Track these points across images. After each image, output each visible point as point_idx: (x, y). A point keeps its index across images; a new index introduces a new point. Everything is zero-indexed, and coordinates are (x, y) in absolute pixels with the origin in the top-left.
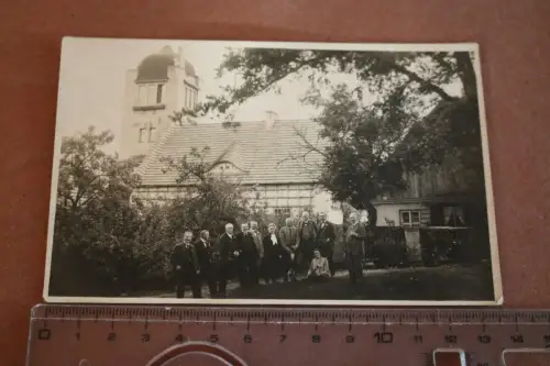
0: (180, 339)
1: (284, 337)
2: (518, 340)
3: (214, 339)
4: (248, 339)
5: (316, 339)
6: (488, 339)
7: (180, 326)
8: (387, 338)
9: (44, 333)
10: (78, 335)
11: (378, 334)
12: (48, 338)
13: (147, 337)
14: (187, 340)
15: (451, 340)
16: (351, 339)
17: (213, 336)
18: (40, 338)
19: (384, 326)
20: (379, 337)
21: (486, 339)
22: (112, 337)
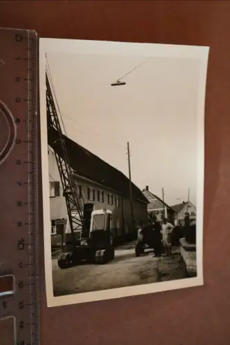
0: (18, 121)
1: (20, 184)
2: (21, 326)
3: (18, 142)
4: (19, 163)
6: (21, 308)
7: (26, 121)
8: (21, 246)
9: (20, 38)
10: (19, 58)
11: (22, 240)
12: (17, 40)
13: (18, 100)
14: (17, 125)
15: (21, 285)
16: (20, 224)
17: (20, 141)
18: (16, 36)
19: (28, 245)
20: (21, 242)
21: (21, 306)
22: (18, 79)
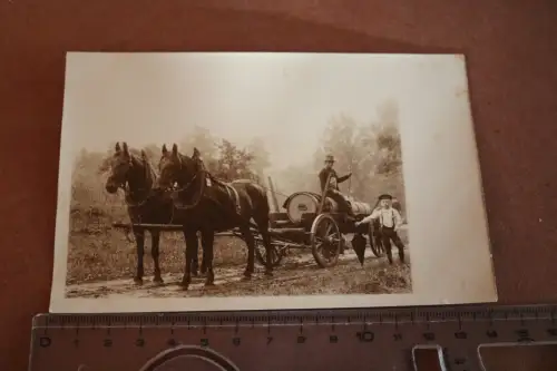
0: (172, 343)
1: (270, 339)
2: (493, 335)
3: (205, 342)
4: (237, 342)
5: (301, 340)
7: (173, 331)
8: (368, 336)
9: (45, 340)
10: (77, 342)
11: (358, 334)
12: (48, 345)
13: (141, 343)
14: (178, 344)
15: (429, 337)
16: (334, 339)
17: (203, 340)
18: (42, 345)
19: (366, 326)
20: (362, 336)
21: (462, 335)
22: (108, 344)
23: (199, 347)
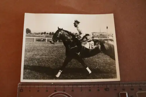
0: (55, 91)
1: (82, 90)
2: (141, 89)
3: (64, 91)
4: (73, 91)
5: (90, 90)
6: (133, 89)
7: (55, 88)
8: (108, 90)
10: (30, 90)
11: (105, 89)
12: (22, 91)
13: (47, 91)
15: (124, 90)
16: (99, 90)
17: (64, 90)
18: (20, 91)
22: (38, 91)
23: (63, 92)
